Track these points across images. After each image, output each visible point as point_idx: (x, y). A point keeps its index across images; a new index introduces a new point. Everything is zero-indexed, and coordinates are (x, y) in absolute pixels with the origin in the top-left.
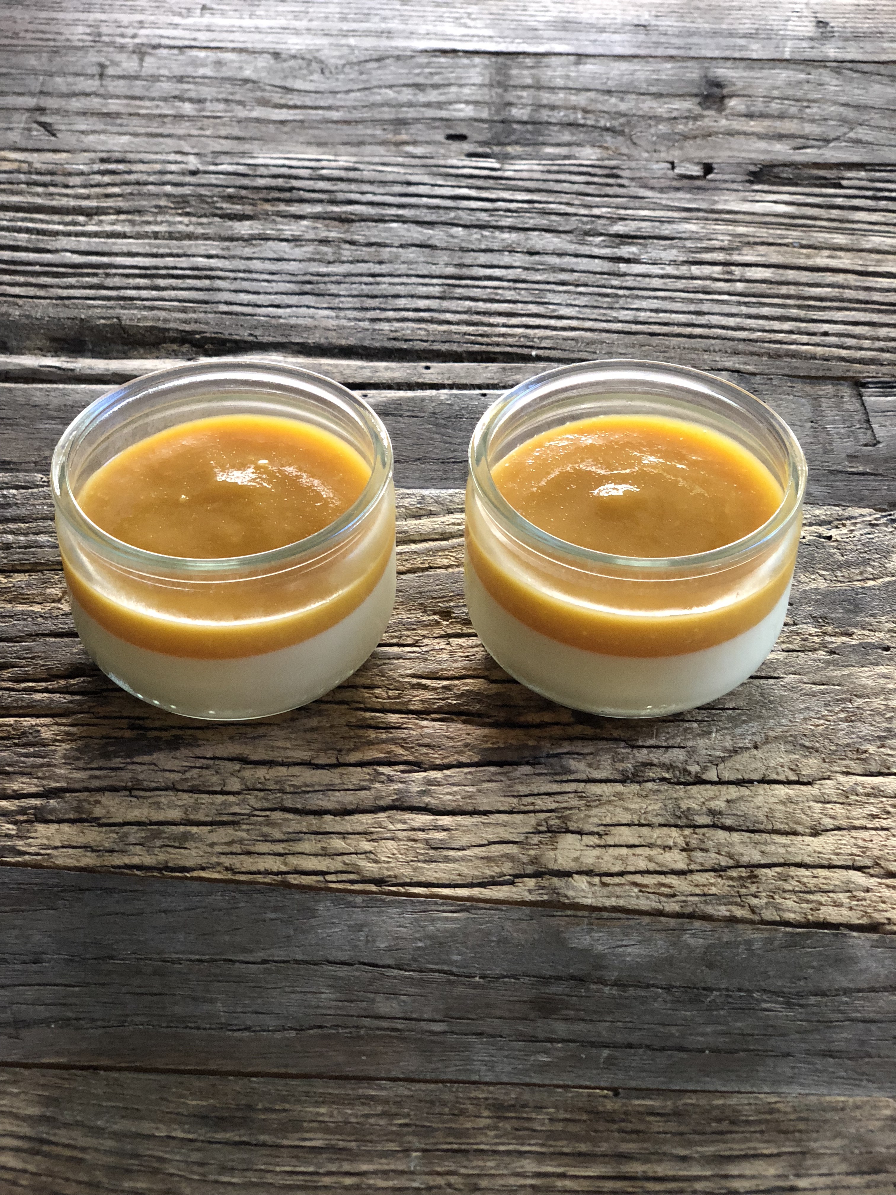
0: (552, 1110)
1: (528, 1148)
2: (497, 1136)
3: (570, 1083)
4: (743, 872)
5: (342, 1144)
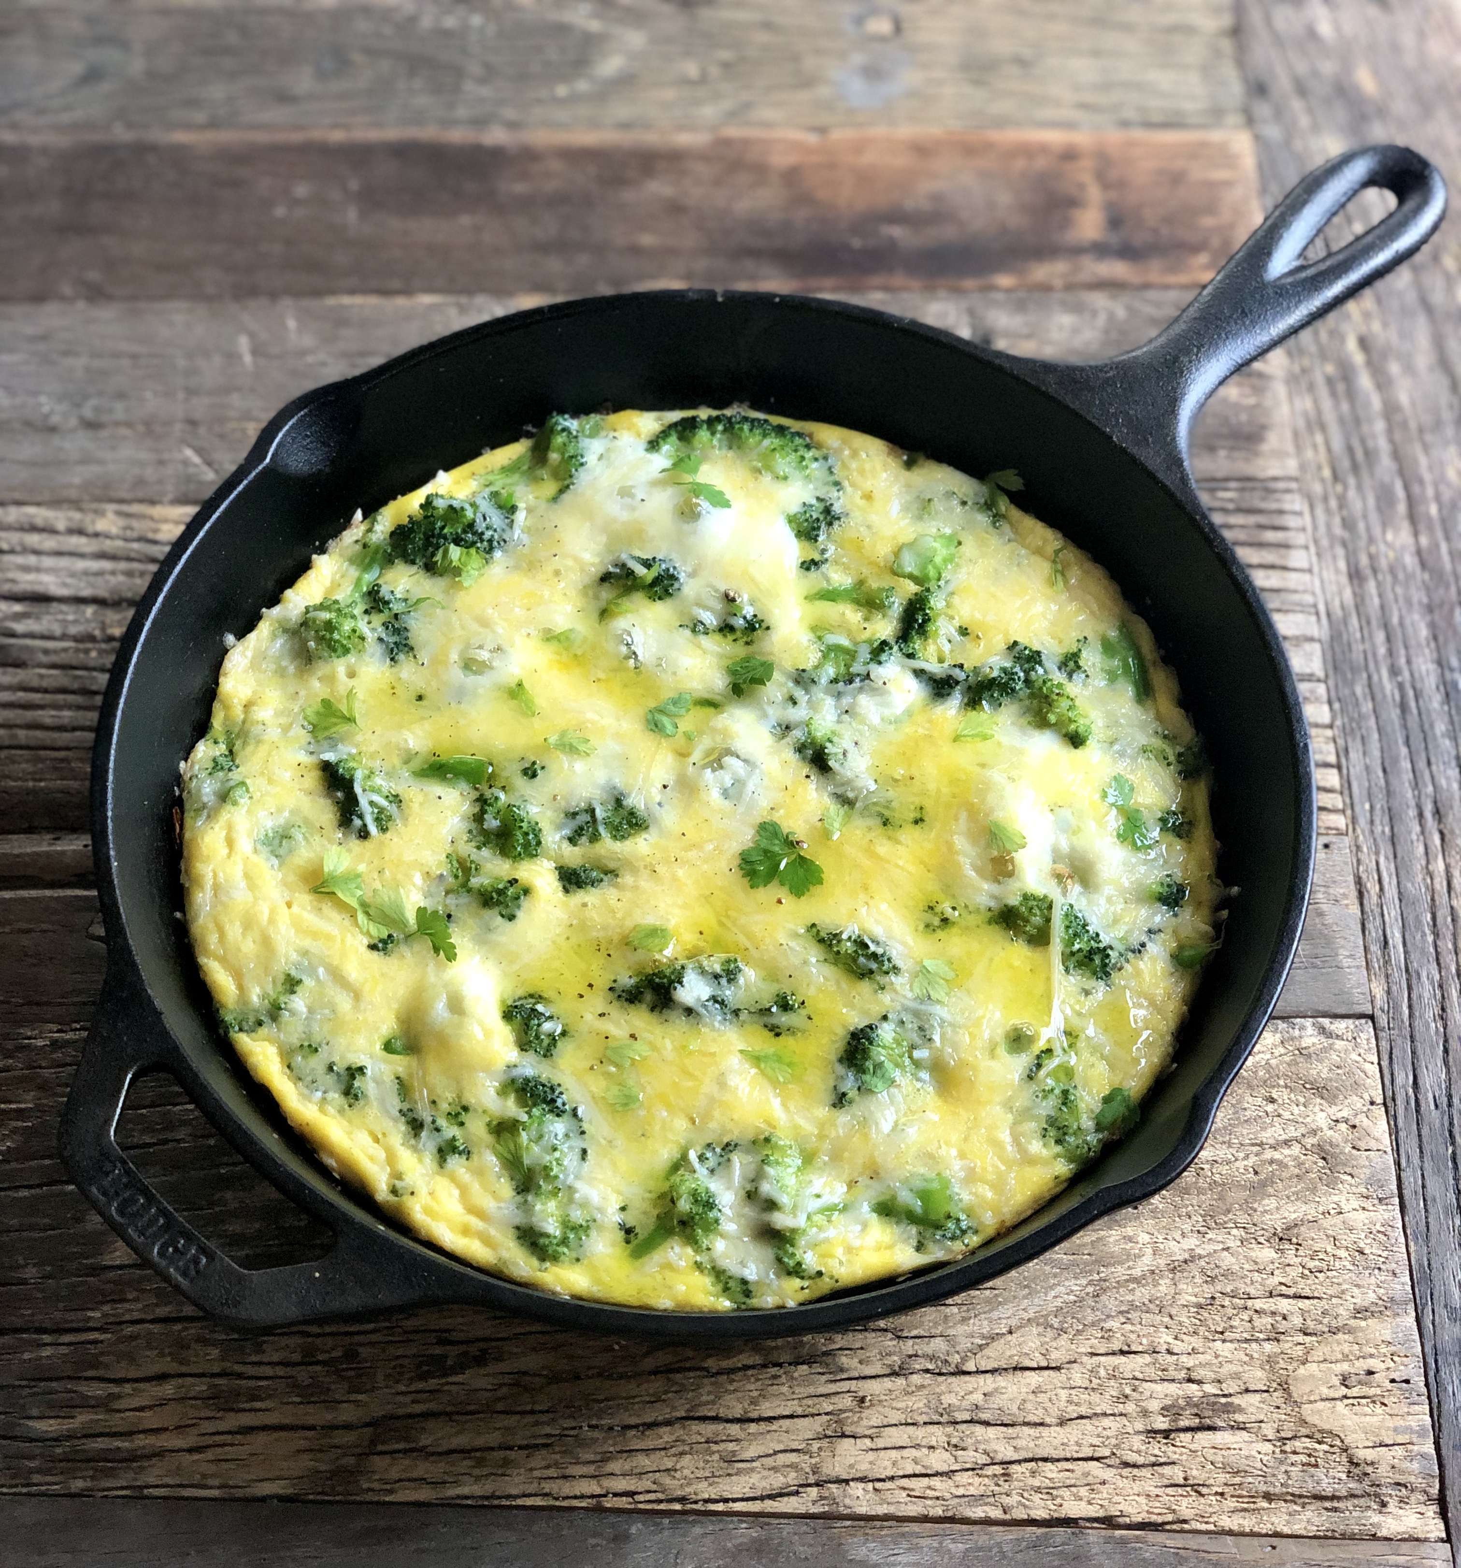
4: (998, 1470)
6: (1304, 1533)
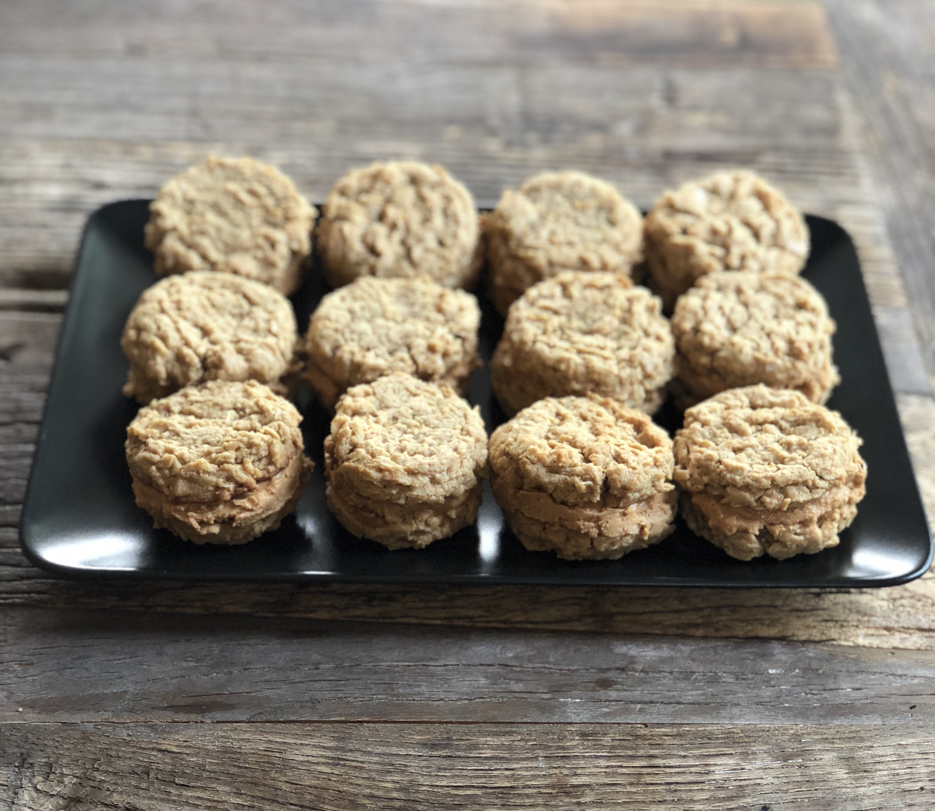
0: (612, 735)
1: (601, 754)
2: (584, 749)
3: (621, 722)
5: (501, 755)
6: (912, 648)
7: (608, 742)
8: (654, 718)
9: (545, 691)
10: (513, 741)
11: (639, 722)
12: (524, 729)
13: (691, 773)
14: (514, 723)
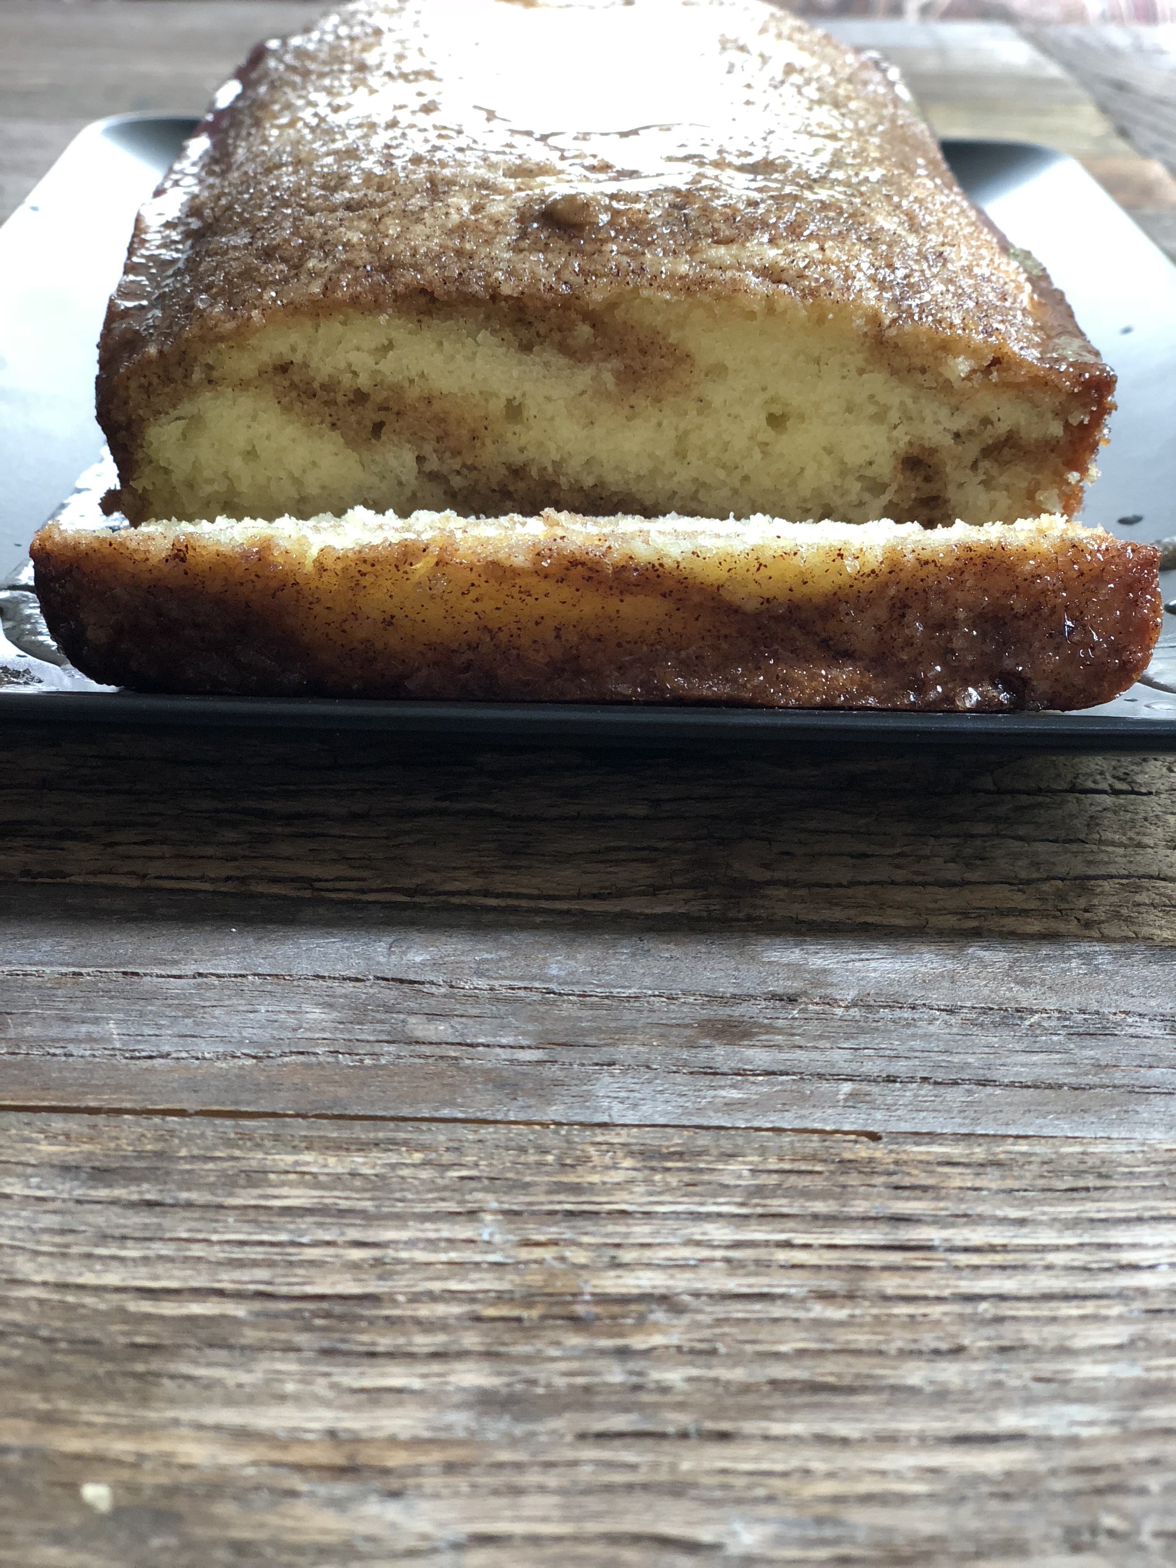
0: (756, 1159)
2: (651, 1194)
3: (785, 1126)
4: (1061, 885)
5: (344, 1204)
7: (740, 1177)
8: (900, 1119)
9: (524, 1043)
10: (393, 1166)
11: (846, 1128)
12: (441, 1135)
13: (1049, 1267)
14: (405, 1119)
